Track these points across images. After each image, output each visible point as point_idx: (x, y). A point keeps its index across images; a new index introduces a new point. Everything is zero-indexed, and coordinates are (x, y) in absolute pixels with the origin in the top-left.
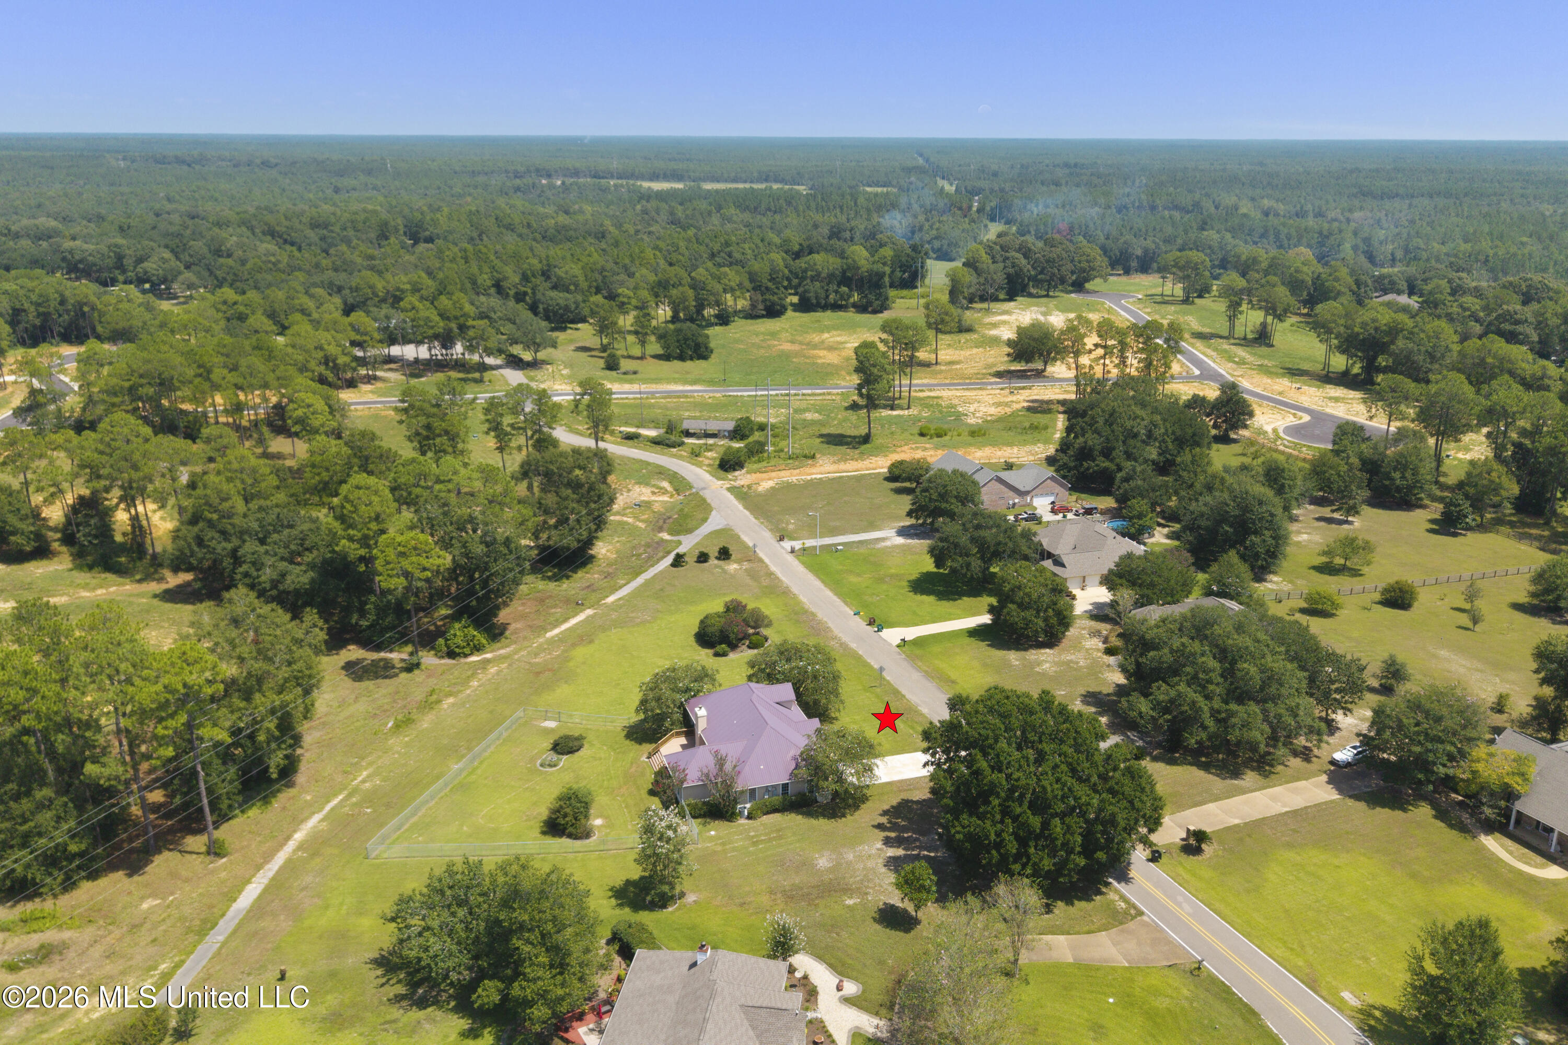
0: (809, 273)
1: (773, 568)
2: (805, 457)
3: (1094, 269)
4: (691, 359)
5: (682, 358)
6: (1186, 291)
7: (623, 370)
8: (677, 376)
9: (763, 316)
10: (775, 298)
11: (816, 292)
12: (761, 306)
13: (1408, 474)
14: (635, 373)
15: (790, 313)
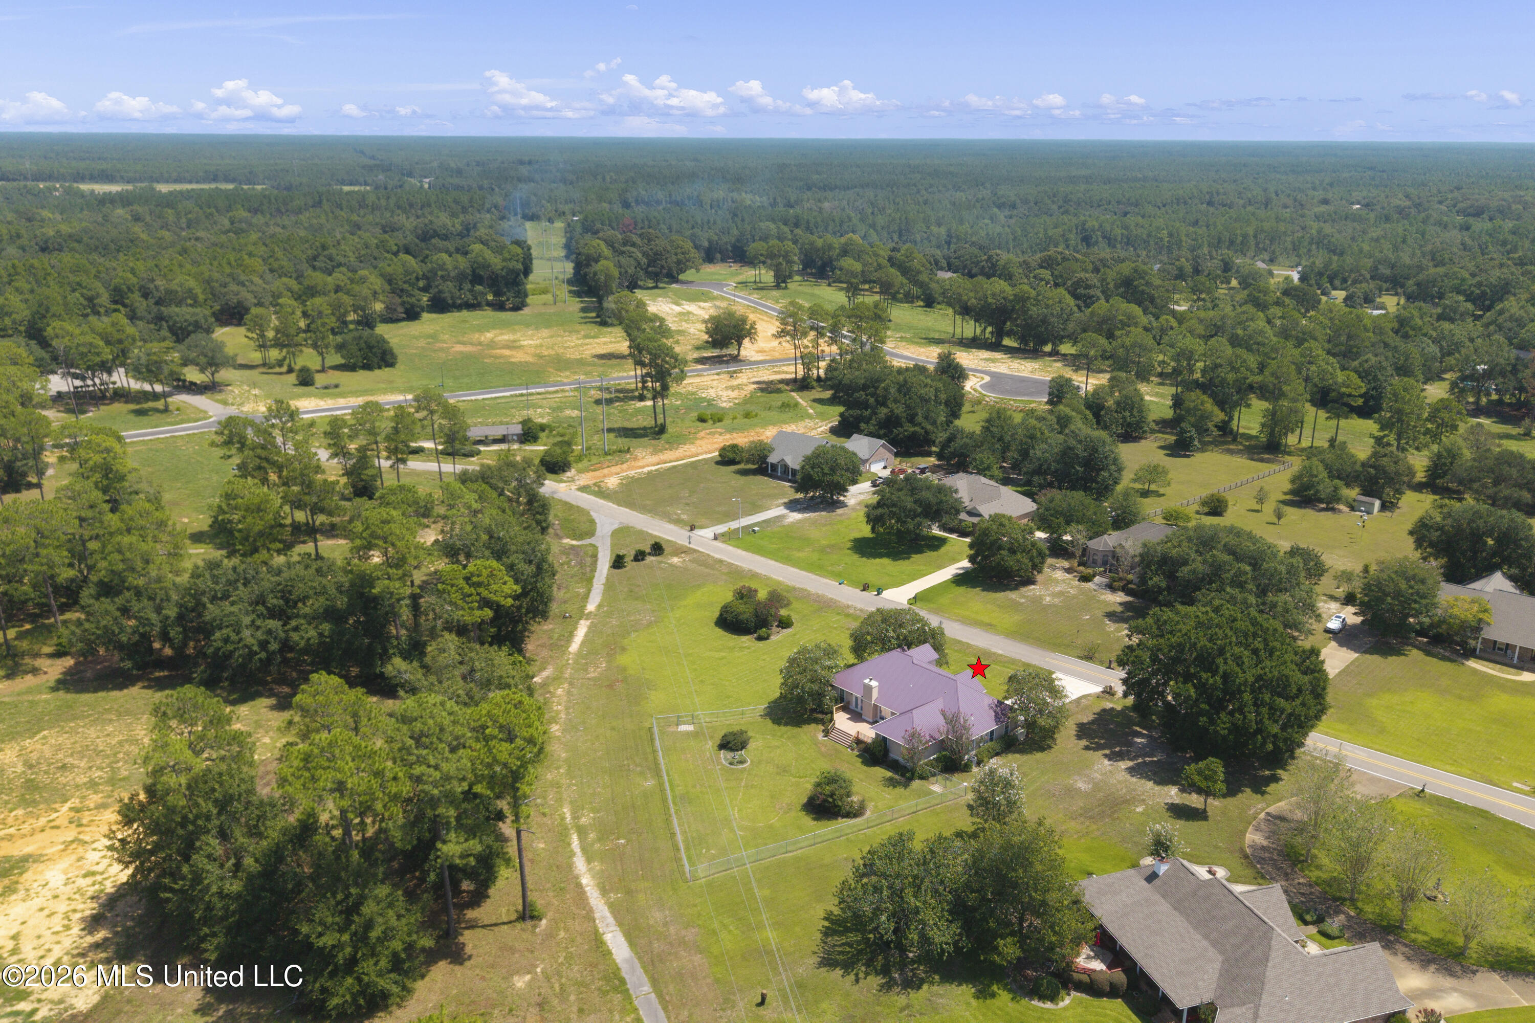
0: (440, 273)
1: (717, 556)
2: (620, 451)
3: (688, 260)
4: (380, 368)
5: (368, 367)
6: (776, 276)
7: (318, 384)
8: (383, 386)
9: (403, 320)
10: (413, 300)
11: (450, 292)
12: (400, 309)
13: (1135, 412)
14: (337, 386)
15: (425, 315)
